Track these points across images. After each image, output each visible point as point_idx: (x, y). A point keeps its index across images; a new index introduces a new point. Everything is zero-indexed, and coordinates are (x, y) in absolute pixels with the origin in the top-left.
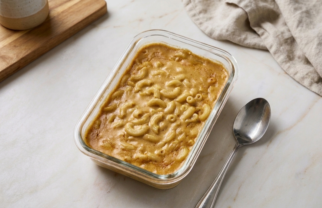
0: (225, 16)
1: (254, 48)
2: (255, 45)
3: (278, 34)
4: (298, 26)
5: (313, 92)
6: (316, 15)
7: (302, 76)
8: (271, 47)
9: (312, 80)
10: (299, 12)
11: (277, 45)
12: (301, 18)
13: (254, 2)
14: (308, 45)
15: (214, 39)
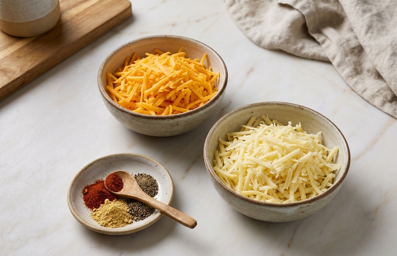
0: (277, 20)
3: (342, 42)
4: (367, 33)
6: (389, 19)
7: (372, 93)
8: (334, 58)
9: (384, 98)
10: (368, 15)
11: (342, 55)
12: (371, 22)
13: (313, 3)
14: (380, 55)
15: (264, 48)
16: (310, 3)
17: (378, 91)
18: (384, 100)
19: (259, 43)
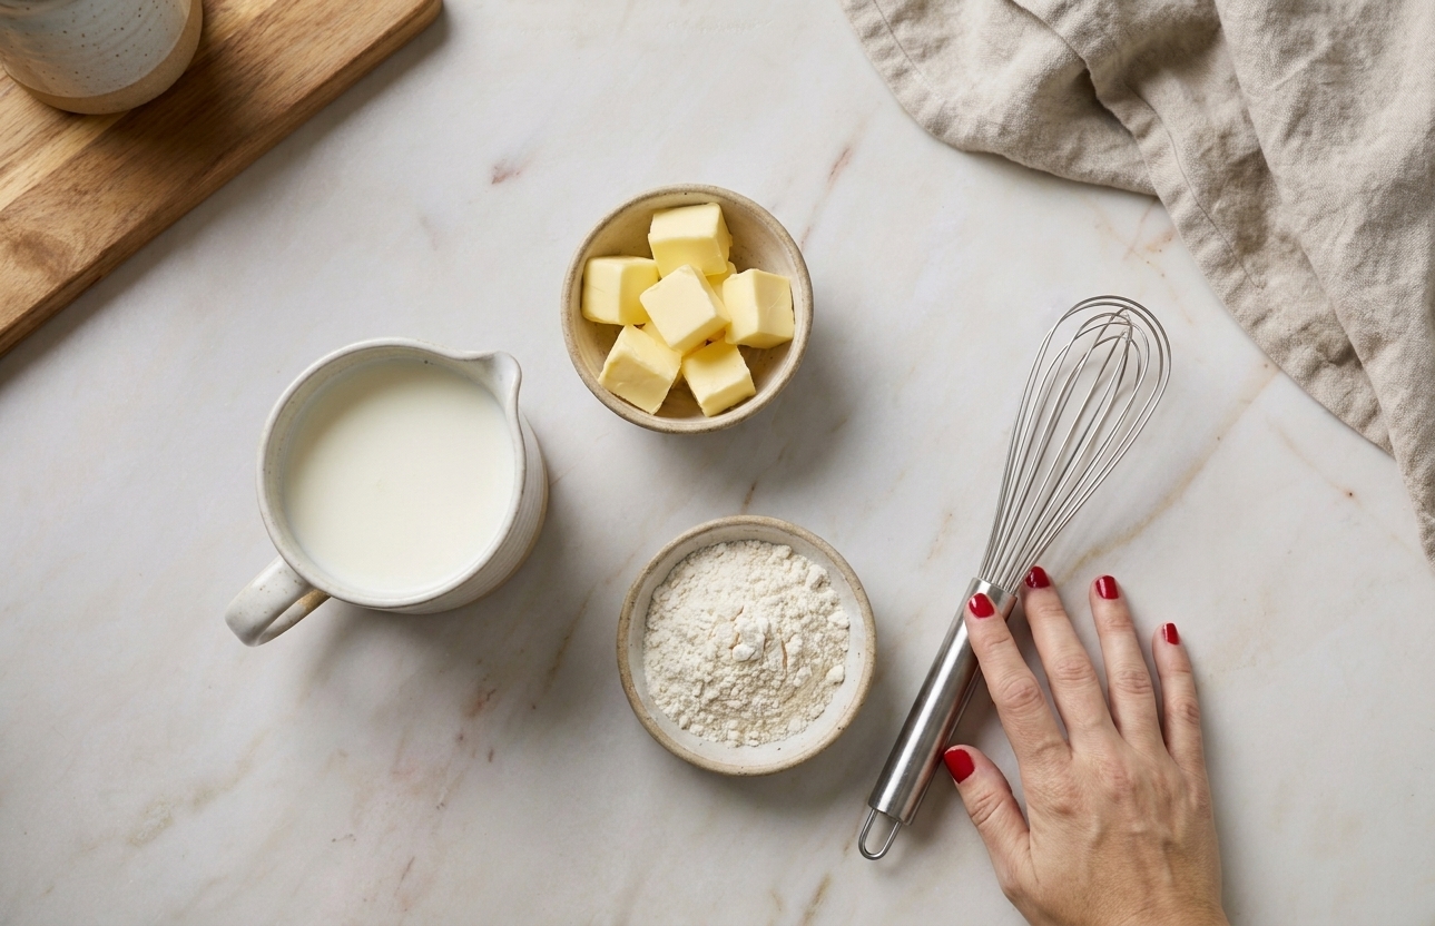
0: (1000, 53)
1: (1112, 187)
2: (1115, 177)
3: (1206, 146)
4: (1289, 133)
5: (1320, 403)
6: (1368, 63)
7: (1284, 332)
8: (1176, 195)
9: (1320, 351)
10: (1300, 64)
11: (1202, 193)
12: (1308, 94)
13: (1115, 14)
14: (1324, 222)
15: (953, 146)
16: (1107, 15)
17: (1305, 329)
18: (1316, 357)
19: (937, 129)
